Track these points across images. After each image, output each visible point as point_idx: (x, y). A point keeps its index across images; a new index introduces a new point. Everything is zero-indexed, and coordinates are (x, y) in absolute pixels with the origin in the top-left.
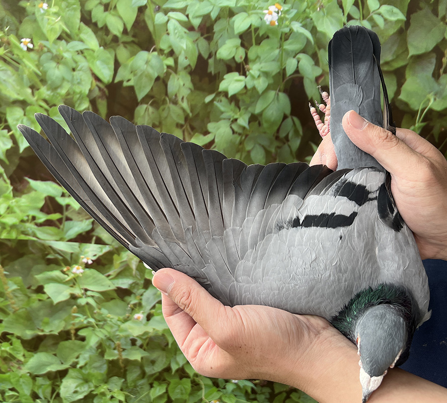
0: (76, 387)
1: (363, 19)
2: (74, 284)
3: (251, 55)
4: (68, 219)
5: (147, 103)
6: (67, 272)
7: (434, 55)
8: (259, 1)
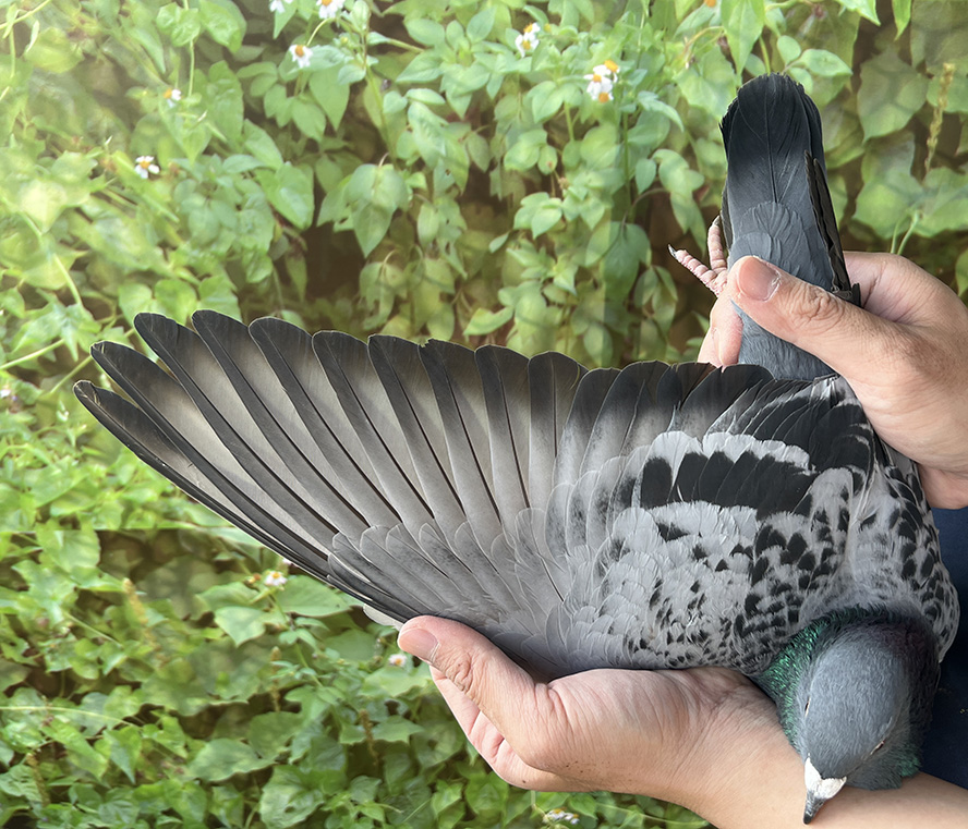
0: (291, 800)
2: (271, 606)
3: (569, 159)
5: (381, 260)
6: (255, 585)
7: (910, 135)
8: (573, 58)
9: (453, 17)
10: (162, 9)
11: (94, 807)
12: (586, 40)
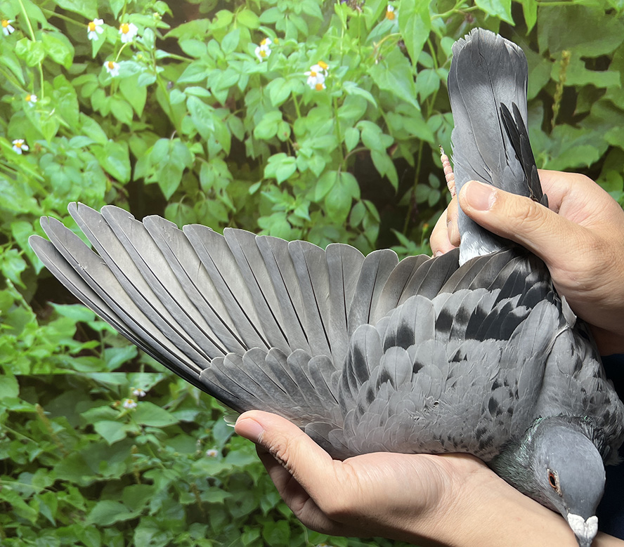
0: (153, 537)
1: (439, 66)
2: (129, 420)
3: (298, 129)
4: (108, 346)
5: (178, 201)
6: (118, 408)
7: (540, 103)
8: (296, 61)
9: (211, 37)
10: (19, 42)
11: (33, 540)
12: (304, 48)
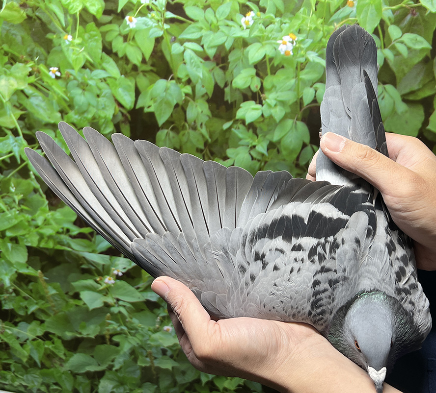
0: (113, 388)
1: (385, 47)
2: (107, 293)
3: (267, 85)
5: (167, 128)
6: (100, 282)
8: (272, 31)
9: (209, 6)
11: (22, 375)
12: (279, 22)
